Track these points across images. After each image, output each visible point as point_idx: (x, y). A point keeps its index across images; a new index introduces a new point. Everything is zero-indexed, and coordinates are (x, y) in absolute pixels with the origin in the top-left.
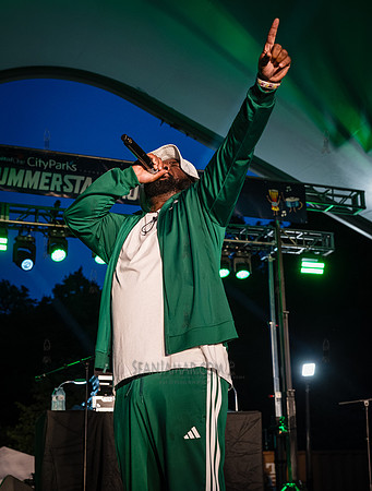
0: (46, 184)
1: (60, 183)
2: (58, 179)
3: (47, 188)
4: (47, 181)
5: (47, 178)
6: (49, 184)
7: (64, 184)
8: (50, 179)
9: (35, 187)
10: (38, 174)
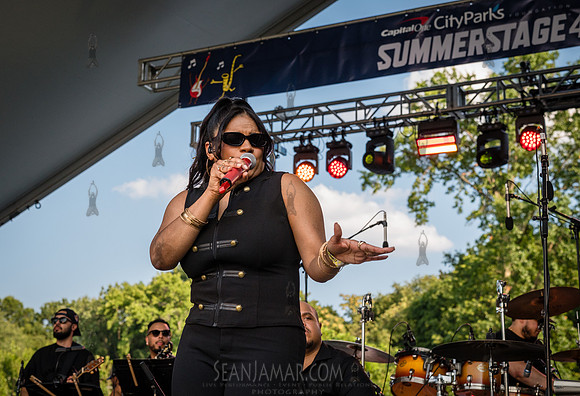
0: (461, 50)
1: (482, 40)
2: (478, 37)
3: (463, 54)
4: (463, 44)
5: (462, 39)
6: (465, 49)
7: (488, 41)
8: (467, 39)
9: (447, 57)
10: (449, 37)
